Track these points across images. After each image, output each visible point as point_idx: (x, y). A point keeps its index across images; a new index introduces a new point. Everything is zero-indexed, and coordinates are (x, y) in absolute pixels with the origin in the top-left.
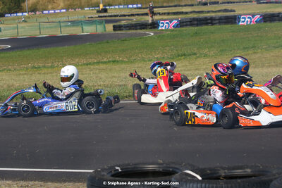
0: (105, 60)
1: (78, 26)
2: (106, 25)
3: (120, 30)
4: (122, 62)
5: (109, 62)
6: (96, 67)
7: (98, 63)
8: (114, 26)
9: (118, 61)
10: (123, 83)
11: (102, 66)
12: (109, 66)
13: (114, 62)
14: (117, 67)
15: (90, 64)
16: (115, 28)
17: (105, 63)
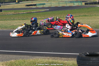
0: (82, 15)
1: (72, 3)
2: (82, 3)
3: (87, 5)
4: (88, 16)
5: (83, 16)
6: (79, 17)
7: (79, 16)
8: (85, 3)
9: (86, 16)
10: (89, 23)
11: (81, 17)
12: (83, 17)
13: (85, 16)
14: (86, 17)
15: (76, 16)
16: (85, 4)
17: (82, 16)
